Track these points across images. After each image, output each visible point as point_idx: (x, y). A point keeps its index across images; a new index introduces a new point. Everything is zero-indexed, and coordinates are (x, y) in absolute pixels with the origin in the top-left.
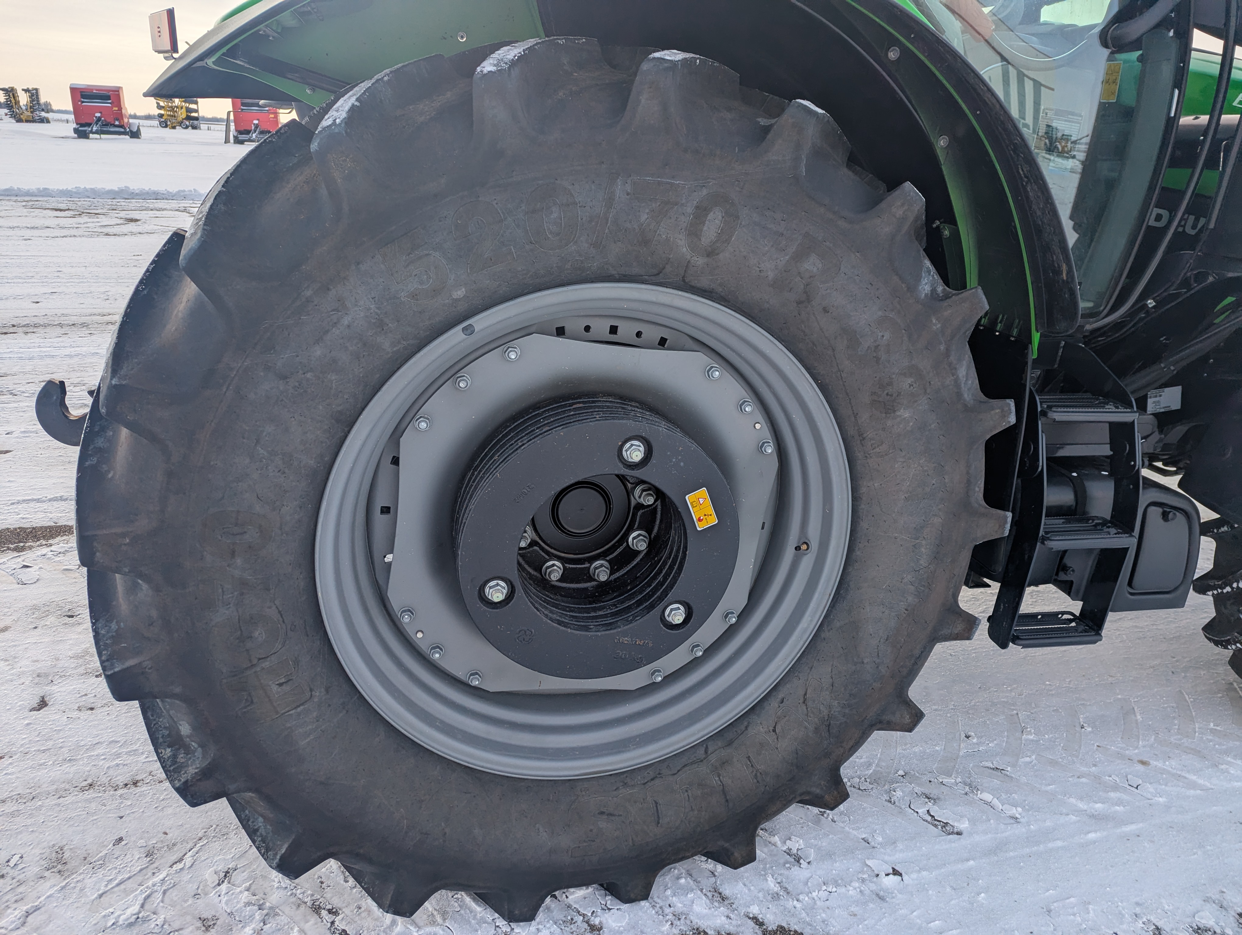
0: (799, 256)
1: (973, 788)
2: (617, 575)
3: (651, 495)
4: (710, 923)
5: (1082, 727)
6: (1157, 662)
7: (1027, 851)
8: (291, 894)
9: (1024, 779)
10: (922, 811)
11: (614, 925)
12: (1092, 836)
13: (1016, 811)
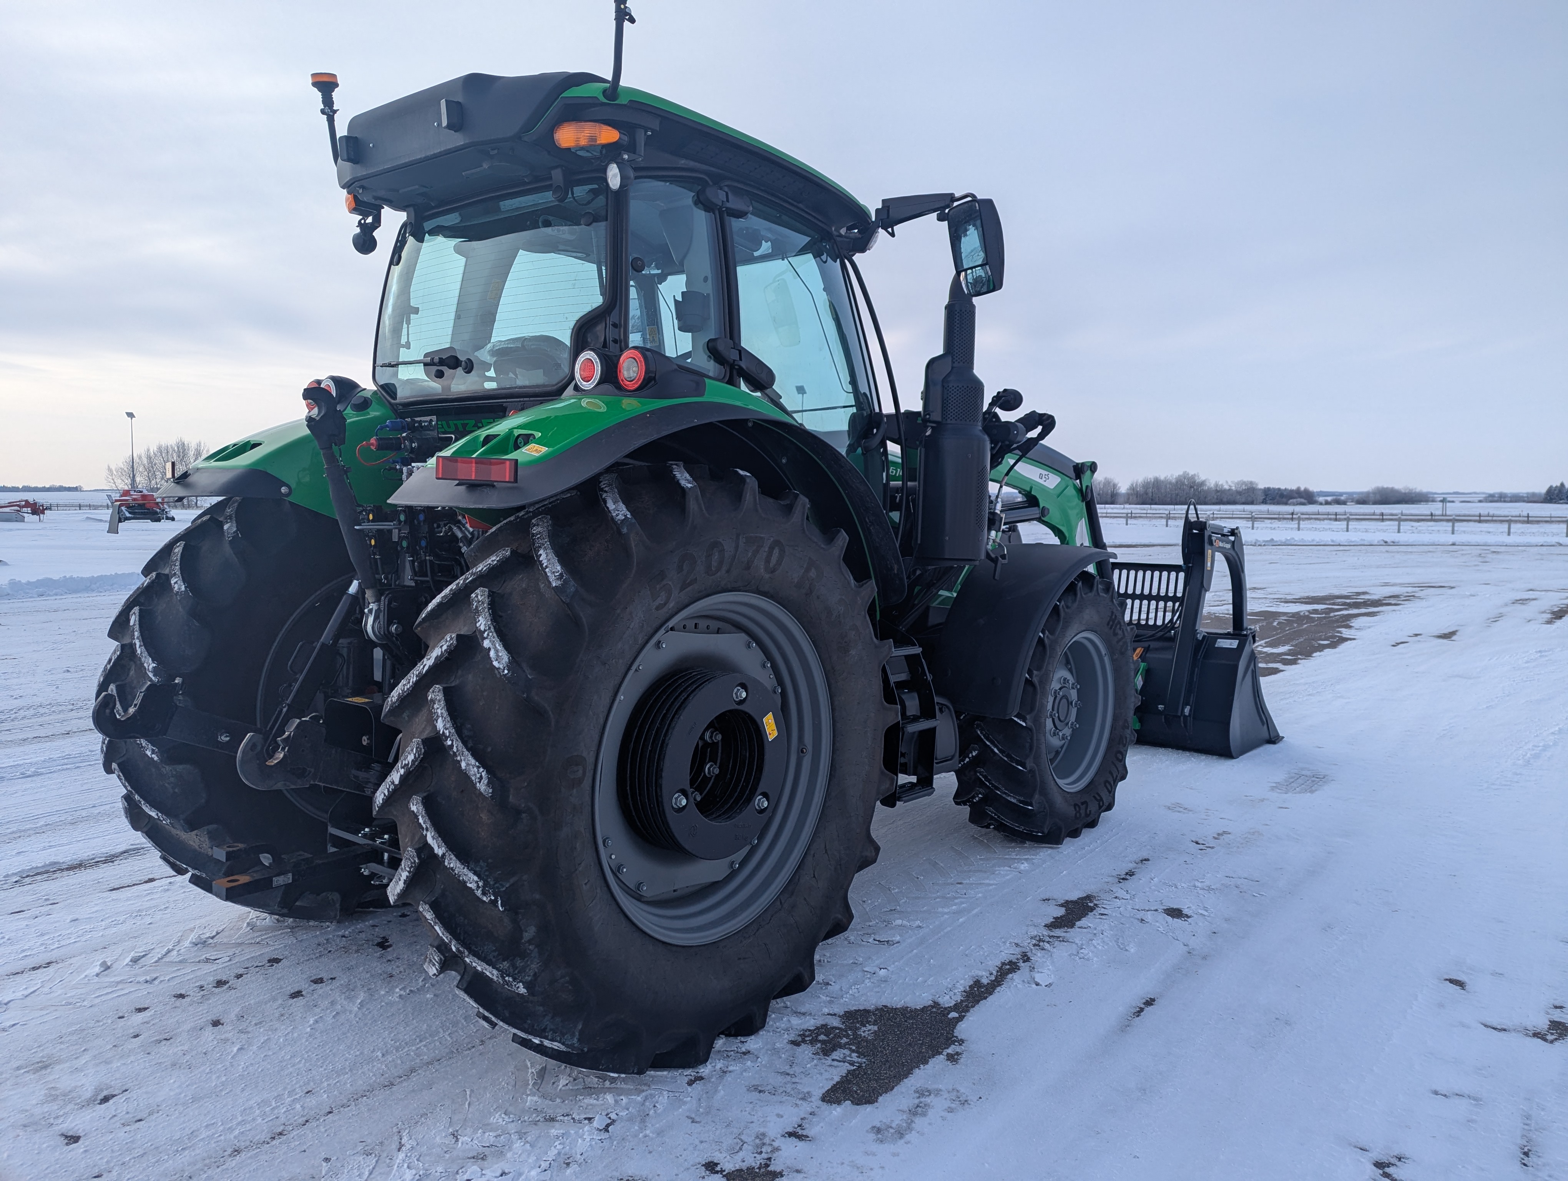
0: (808, 570)
1: (889, 922)
2: (703, 795)
3: (717, 734)
4: (808, 1024)
5: (918, 878)
6: (930, 837)
7: (936, 937)
8: (522, 1122)
9: (909, 910)
10: (871, 940)
11: (755, 1046)
12: (961, 920)
13: (918, 923)
